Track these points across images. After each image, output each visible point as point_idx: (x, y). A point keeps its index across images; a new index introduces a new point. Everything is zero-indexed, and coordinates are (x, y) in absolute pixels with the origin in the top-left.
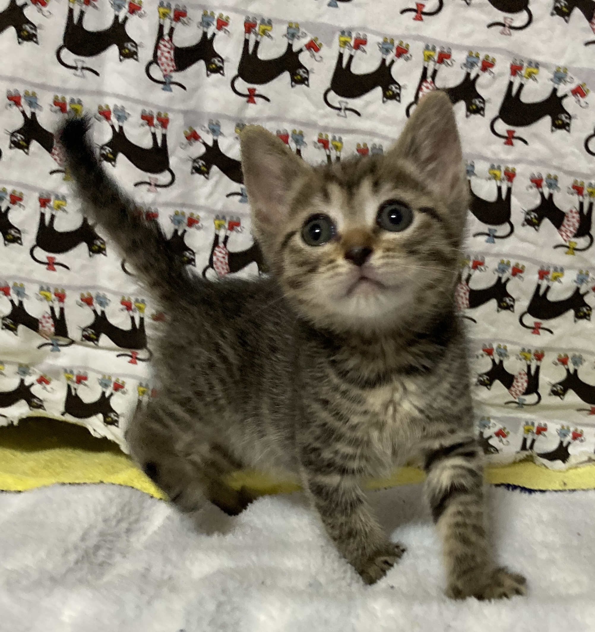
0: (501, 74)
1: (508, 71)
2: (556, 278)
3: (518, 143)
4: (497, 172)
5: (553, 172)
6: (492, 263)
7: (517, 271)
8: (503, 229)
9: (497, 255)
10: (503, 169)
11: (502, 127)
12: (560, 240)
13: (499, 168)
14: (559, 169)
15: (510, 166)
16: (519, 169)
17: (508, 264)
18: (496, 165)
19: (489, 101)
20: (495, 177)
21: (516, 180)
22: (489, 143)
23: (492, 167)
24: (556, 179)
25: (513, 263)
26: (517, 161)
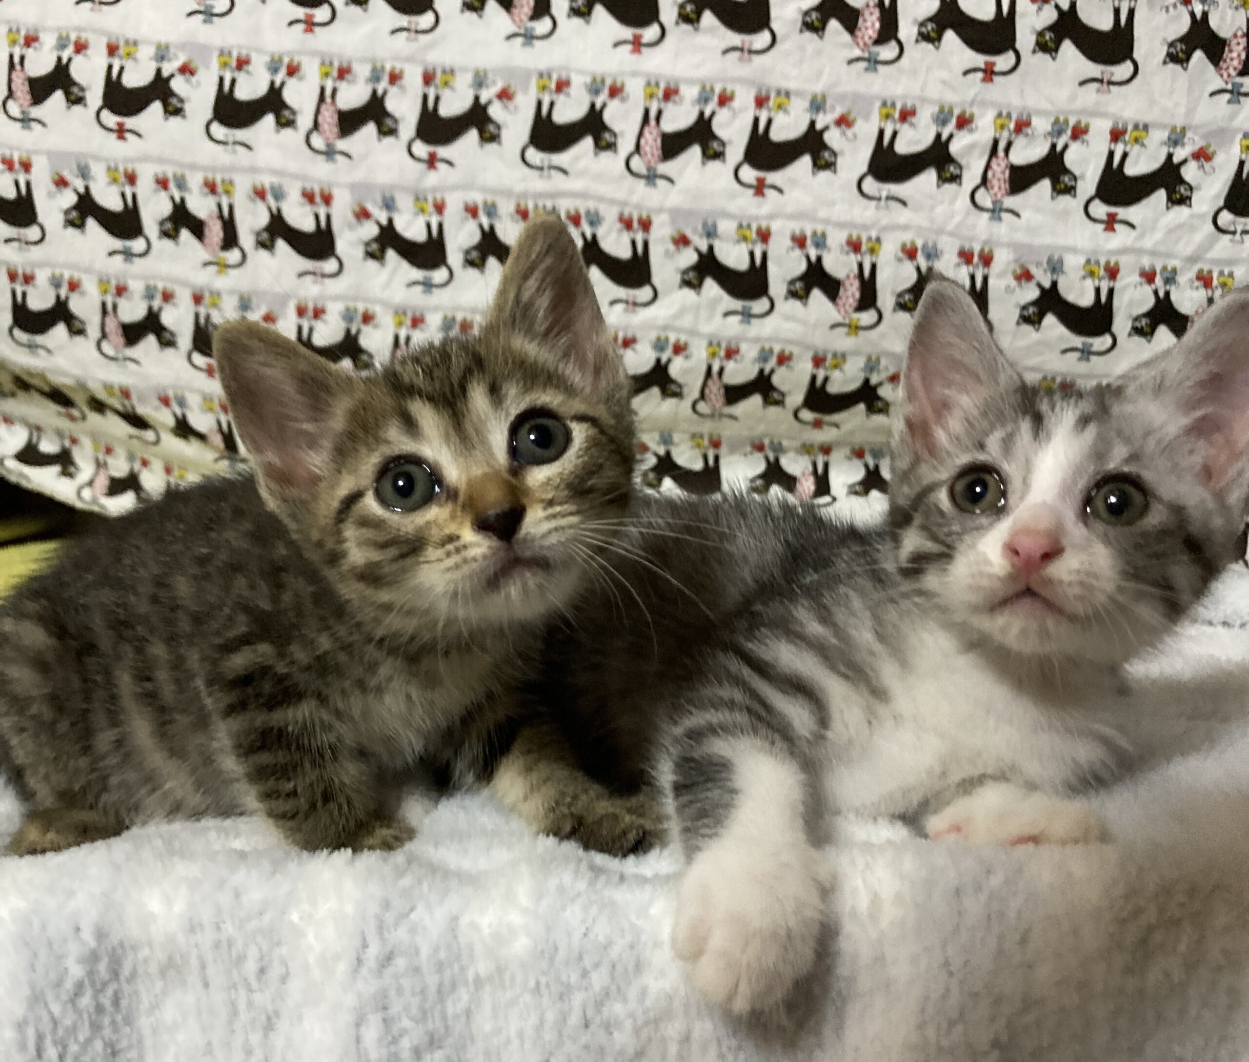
0: (743, 110)
1: (752, 104)
2: (836, 366)
3: (770, 193)
4: (748, 233)
5: (819, 228)
6: (749, 352)
7: (783, 359)
8: (760, 305)
9: (756, 340)
10: (754, 227)
11: (749, 174)
12: (837, 317)
13: (749, 226)
14: (827, 221)
15: (764, 225)
16: (775, 226)
17: (771, 351)
18: (745, 224)
19: (731, 142)
20: (745, 239)
21: (772, 241)
22: (733, 196)
23: (740, 226)
24: (824, 235)
25: (777, 349)
26: (772, 217)
